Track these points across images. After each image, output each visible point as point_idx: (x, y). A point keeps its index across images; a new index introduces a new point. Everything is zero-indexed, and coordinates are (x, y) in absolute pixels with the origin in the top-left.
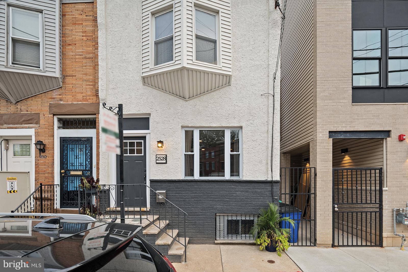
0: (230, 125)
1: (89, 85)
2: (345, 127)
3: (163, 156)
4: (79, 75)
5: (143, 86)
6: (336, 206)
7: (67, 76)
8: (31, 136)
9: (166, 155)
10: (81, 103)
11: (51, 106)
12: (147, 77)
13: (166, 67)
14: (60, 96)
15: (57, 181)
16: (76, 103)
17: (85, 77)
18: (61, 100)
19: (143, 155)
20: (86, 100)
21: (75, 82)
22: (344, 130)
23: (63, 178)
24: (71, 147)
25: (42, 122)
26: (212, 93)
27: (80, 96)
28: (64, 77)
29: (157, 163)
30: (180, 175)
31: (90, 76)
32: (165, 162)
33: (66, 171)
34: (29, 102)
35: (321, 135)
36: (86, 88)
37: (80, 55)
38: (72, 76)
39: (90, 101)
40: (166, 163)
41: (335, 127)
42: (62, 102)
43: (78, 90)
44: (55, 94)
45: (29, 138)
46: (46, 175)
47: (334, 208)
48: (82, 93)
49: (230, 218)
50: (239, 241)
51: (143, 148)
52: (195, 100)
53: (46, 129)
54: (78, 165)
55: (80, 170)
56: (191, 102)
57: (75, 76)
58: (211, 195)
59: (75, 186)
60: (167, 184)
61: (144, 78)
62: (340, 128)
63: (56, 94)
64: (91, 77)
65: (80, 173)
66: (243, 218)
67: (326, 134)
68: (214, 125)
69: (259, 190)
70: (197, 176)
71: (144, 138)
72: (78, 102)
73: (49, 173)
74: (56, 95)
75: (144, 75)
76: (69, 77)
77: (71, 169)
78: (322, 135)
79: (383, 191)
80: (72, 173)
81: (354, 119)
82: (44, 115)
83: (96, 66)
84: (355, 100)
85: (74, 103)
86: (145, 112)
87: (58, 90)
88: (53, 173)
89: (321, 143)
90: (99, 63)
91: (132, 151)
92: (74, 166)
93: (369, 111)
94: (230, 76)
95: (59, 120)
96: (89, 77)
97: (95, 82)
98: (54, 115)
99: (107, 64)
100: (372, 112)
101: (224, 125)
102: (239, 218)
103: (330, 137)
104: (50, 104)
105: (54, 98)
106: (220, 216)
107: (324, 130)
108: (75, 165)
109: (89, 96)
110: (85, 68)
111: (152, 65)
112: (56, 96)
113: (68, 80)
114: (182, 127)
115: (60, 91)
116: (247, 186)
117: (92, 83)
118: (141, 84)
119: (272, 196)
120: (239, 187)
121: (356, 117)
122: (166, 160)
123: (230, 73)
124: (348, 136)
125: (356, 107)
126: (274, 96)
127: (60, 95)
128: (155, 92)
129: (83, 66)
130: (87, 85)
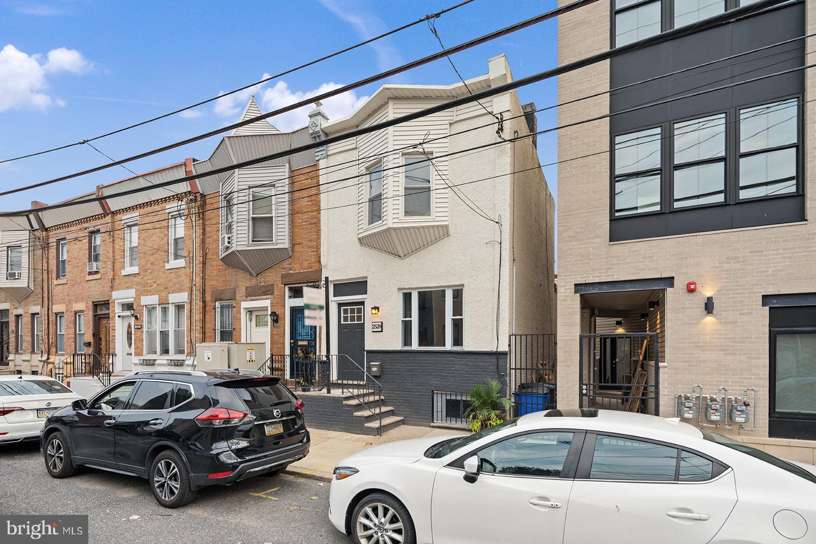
0: (450, 284)
1: (313, 251)
2: (599, 276)
3: (379, 324)
4: (305, 243)
5: (361, 247)
6: (584, 387)
7: (295, 244)
8: (267, 307)
9: (382, 322)
10: (306, 271)
11: (283, 276)
12: (365, 237)
13: (378, 227)
14: (290, 266)
15: (287, 351)
17: (310, 244)
18: (290, 270)
19: (362, 322)
20: (311, 267)
21: (302, 250)
22: (597, 281)
23: (292, 348)
24: (299, 317)
25: (276, 292)
26: (430, 247)
27: (306, 264)
28: (293, 244)
29: (373, 332)
30: (398, 345)
32: (380, 330)
33: (294, 341)
34: (267, 274)
35: (563, 290)
36: (311, 255)
37: (306, 221)
38: (300, 244)
39: (314, 269)
40: (382, 331)
41: (584, 278)
42: (291, 272)
43: (304, 258)
44: (286, 264)
45: (265, 309)
46: (279, 345)
47: (581, 389)
48: (307, 260)
49: (448, 398)
50: (459, 425)
51: (362, 315)
52: (411, 257)
53: (279, 300)
54: (304, 335)
55: (306, 340)
56: (407, 260)
57: (302, 243)
58: (427, 369)
60: (382, 355)
61: (360, 239)
62: (591, 278)
63: (288, 263)
64: (314, 243)
65: (306, 343)
66: (464, 398)
67: (571, 289)
68: (432, 285)
69: (481, 364)
70: (415, 346)
71: (362, 303)
72: (304, 270)
73: (280, 343)
74: (287, 265)
75: (360, 236)
76: (297, 246)
77: (299, 339)
78: (565, 289)
79: (660, 368)
80: (300, 343)
81: (611, 265)
82: (277, 286)
83: (319, 231)
84: (614, 237)
85: (301, 271)
87: (288, 259)
88: (284, 344)
89: (564, 300)
90: (321, 228)
91: (352, 319)
92: (301, 336)
93: (636, 251)
94: (446, 226)
95: (291, 289)
97: (318, 248)
98: (285, 285)
99: (328, 228)
100: (641, 252)
101: (442, 285)
102: (459, 398)
103: (576, 292)
104: (282, 274)
105: (285, 268)
106: (437, 393)
107: (567, 282)
109: (313, 263)
110: (310, 234)
111: (365, 225)
112: (287, 266)
113: (297, 248)
114: (399, 289)
115: (290, 261)
116: (466, 358)
117: (316, 249)
118: (358, 245)
119: (498, 372)
120: (458, 359)
121: (616, 262)
122: (382, 327)
123: (446, 223)
124: (605, 289)
125: (615, 247)
126: (501, 244)
127: (290, 264)
128: (372, 252)
129: (308, 233)
130: (311, 252)
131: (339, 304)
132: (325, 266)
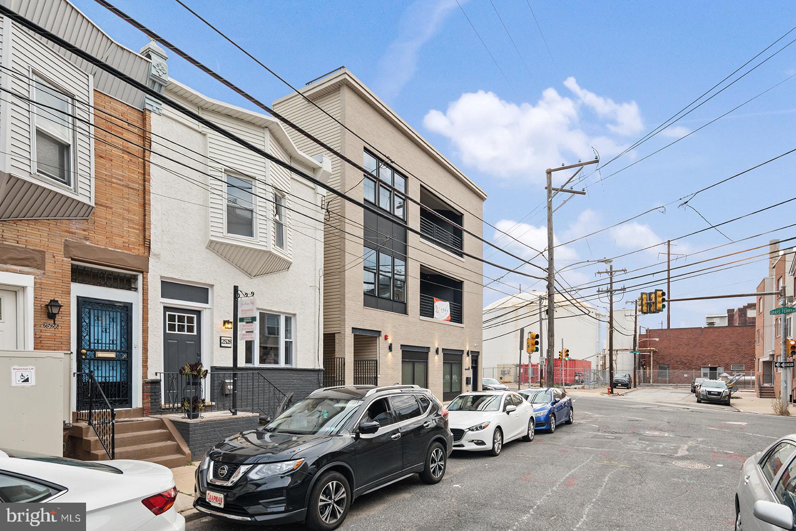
1: (134, 228)
3: (229, 339)
4: (117, 209)
5: (207, 250)
8: (25, 288)
10: (120, 251)
11: (67, 246)
12: (217, 243)
14: (85, 233)
15: (75, 367)
16: (113, 250)
17: (127, 215)
18: (86, 239)
19: (196, 333)
20: (129, 249)
21: (110, 218)
24: (96, 314)
25: (49, 267)
26: (274, 275)
27: (119, 241)
29: (221, 346)
31: (134, 215)
32: (231, 346)
33: (87, 351)
34: (23, 227)
36: (129, 231)
37: (120, 180)
38: (107, 207)
39: (135, 252)
42: (88, 243)
43: (115, 230)
44: (75, 227)
48: (122, 237)
51: (196, 325)
52: (259, 279)
53: (57, 281)
54: (108, 342)
55: (112, 351)
56: (256, 280)
57: (111, 208)
59: (104, 375)
61: (212, 242)
65: (113, 355)
68: (275, 310)
70: (257, 363)
71: (198, 313)
72: (115, 248)
74: (77, 228)
75: (213, 239)
76: (101, 207)
77: (96, 348)
79: (378, 378)
80: (100, 355)
81: (364, 319)
82: (54, 257)
85: (109, 249)
86: (208, 282)
87: (81, 221)
89: (348, 337)
90: (152, 203)
91: (181, 328)
92: (102, 344)
93: (372, 314)
96: (133, 217)
97: (144, 227)
98: (73, 260)
104: (66, 240)
105: (72, 233)
108: (104, 342)
109: (134, 243)
110: (127, 201)
112: (77, 231)
115: (85, 225)
117: (137, 227)
121: (366, 318)
123: (291, 260)
124: (361, 333)
126: (319, 290)
127: (84, 230)
128: (220, 260)
129: (123, 198)
130: (129, 227)
131: (164, 307)
132: (155, 255)
